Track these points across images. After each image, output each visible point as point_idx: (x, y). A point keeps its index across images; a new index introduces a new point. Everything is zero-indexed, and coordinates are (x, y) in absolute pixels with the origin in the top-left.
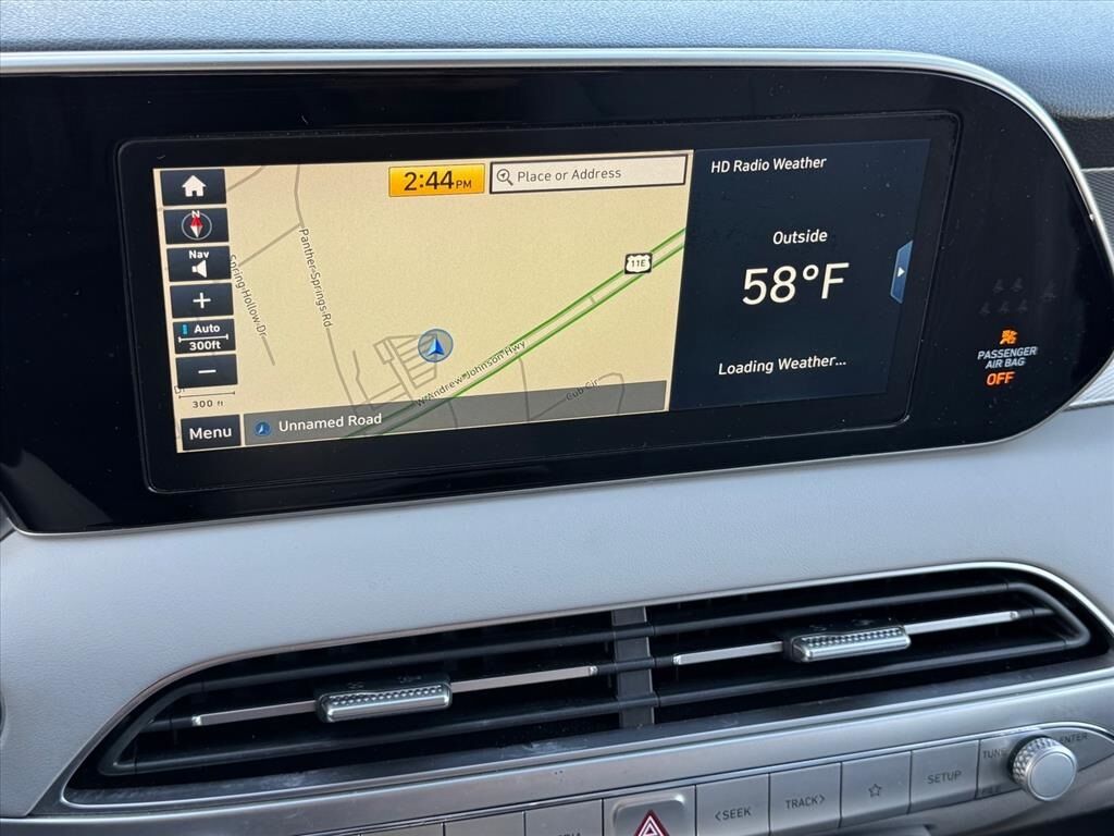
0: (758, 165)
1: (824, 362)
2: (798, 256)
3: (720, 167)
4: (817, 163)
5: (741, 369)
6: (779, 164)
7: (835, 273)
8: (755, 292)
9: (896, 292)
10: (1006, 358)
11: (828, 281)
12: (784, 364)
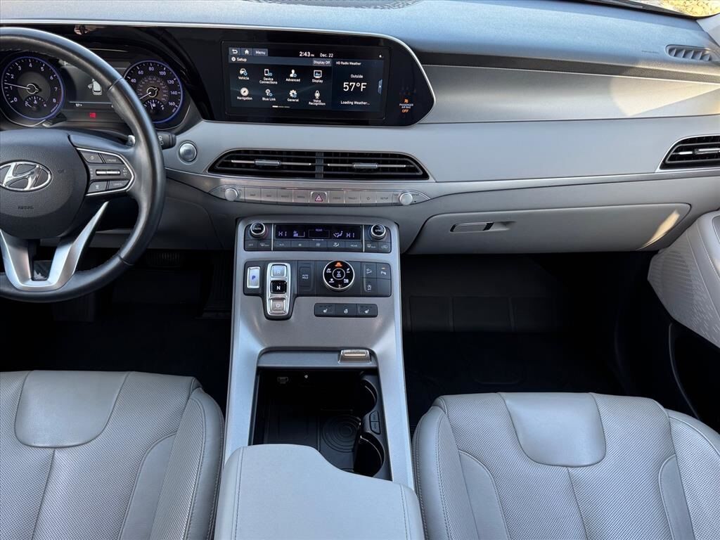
0: (346, 63)
1: (365, 103)
2: (356, 80)
3: (338, 63)
4: (359, 64)
5: (346, 103)
6: (351, 63)
7: (364, 85)
8: (346, 88)
9: (380, 91)
10: (406, 106)
11: (362, 87)
12: (355, 103)
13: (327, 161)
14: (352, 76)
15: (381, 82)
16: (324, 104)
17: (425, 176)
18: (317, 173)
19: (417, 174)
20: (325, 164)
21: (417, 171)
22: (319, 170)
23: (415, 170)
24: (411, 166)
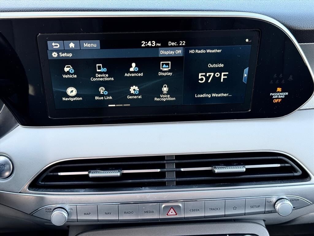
0: (202, 51)
1: (225, 95)
2: (214, 70)
3: (192, 51)
4: (219, 51)
5: (201, 96)
6: (208, 51)
7: (224, 75)
8: (202, 79)
9: (245, 81)
10: (279, 95)
11: (222, 77)
12: (214, 95)
13: (179, 166)
14: (210, 66)
15: (246, 70)
16: (174, 99)
17: (305, 176)
18: (167, 181)
19: (296, 174)
20: (177, 169)
21: (296, 171)
22: (171, 177)
23: (291, 169)
24: (287, 165)
